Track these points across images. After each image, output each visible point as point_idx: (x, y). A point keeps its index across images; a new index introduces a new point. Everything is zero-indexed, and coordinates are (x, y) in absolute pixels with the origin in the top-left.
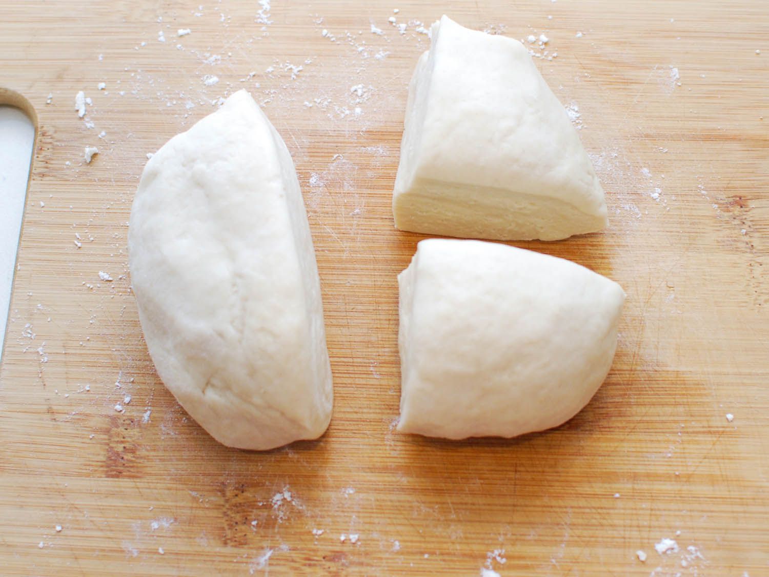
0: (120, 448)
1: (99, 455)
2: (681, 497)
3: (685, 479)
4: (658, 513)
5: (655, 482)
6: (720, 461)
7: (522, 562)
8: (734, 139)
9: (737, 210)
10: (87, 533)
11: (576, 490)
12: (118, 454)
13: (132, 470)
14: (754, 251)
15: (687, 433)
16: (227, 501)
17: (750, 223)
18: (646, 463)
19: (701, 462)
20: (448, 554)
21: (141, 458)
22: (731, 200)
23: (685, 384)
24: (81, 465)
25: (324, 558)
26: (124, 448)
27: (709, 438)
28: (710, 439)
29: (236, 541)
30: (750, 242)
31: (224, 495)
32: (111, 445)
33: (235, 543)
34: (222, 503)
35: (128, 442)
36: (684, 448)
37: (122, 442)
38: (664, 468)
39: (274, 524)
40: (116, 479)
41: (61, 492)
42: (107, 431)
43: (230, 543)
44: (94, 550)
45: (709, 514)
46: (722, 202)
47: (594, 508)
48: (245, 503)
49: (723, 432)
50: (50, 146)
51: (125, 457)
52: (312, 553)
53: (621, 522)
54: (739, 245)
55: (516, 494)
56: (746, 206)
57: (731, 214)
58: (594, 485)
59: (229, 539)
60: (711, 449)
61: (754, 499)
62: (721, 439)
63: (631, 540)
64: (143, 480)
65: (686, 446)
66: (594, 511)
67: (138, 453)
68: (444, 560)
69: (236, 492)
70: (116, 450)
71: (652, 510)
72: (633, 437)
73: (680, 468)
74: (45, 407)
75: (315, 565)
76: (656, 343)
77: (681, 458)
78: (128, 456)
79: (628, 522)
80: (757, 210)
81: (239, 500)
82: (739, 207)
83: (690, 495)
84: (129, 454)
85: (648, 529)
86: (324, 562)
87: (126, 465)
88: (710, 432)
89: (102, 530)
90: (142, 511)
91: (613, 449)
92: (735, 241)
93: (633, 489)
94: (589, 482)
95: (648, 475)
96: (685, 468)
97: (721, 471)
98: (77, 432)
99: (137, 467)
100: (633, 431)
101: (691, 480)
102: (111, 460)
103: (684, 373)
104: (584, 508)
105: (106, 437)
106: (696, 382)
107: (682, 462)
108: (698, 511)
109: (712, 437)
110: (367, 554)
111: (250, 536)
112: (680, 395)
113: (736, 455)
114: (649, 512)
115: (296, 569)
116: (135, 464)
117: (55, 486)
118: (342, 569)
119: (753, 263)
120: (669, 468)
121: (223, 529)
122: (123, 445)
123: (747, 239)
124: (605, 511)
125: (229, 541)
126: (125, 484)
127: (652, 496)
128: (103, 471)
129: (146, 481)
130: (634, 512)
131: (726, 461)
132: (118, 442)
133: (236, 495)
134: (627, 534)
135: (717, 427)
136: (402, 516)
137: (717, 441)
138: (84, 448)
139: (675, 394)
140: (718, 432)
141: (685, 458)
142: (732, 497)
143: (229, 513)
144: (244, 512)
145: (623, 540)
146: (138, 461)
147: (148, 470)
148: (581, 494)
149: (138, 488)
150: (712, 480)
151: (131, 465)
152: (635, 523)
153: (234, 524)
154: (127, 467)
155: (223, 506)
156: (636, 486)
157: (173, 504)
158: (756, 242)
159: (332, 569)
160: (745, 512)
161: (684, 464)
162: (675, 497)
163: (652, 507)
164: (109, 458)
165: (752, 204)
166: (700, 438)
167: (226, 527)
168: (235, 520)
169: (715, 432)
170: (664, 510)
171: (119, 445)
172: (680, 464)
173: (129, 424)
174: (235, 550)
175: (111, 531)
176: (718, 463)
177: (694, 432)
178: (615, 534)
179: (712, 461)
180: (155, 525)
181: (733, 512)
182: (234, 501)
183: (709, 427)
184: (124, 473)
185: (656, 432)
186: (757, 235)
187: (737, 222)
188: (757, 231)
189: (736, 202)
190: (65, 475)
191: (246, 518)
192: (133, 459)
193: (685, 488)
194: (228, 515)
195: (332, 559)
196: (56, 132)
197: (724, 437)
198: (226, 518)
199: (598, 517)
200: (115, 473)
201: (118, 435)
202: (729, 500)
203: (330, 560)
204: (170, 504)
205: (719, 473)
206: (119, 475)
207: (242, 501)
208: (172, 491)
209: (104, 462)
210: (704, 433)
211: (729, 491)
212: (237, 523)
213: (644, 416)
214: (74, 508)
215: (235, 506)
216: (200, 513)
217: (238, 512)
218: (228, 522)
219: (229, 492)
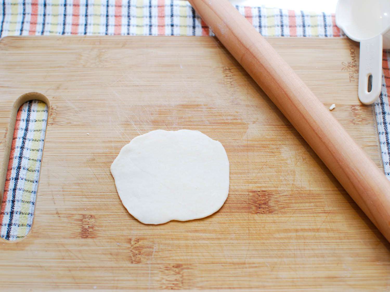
0: (87, 227)
1: (78, 230)
2: (316, 237)
3: (316, 231)
4: (307, 244)
5: (305, 232)
7: (254, 265)
10: (74, 261)
11: (273, 236)
12: (86, 229)
13: (92, 235)
15: (316, 213)
16: (132, 246)
18: (301, 225)
19: (322, 224)
20: (224, 263)
21: (96, 230)
23: (313, 195)
24: (71, 234)
25: (173, 267)
26: (89, 227)
27: (324, 215)
29: (136, 261)
31: (131, 244)
32: (83, 226)
33: (136, 262)
34: (130, 247)
35: (90, 224)
36: (315, 219)
37: (88, 224)
38: (308, 227)
39: (152, 254)
40: (86, 239)
41: (63, 245)
42: (81, 220)
43: (134, 262)
45: (328, 243)
48: (139, 246)
49: (330, 212)
50: (55, 113)
51: (89, 230)
52: (168, 265)
53: (293, 248)
55: (250, 239)
58: (280, 234)
59: (133, 261)
60: (325, 219)
61: (344, 237)
62: (329, 215)
63: (297, 255)
64: (97, 239)
65: (316, 218)
66: (281, 244)
67: (94, 228)
68: (223, 266)
69: (136, 242)
70: (85, 227)
71: (304, 243)
72: (295, 215)
74: (55, 212)
75: (170, 270)
76: (301, 180)
77: (314, 222)
78: (90, 230)
79: (295, 248)
81: (137, 245)
83: (319, 237)
84: (90, 229)
85: (304, 250)
87: (90, 233)
88: (325, 212)
89: (80, 259)
90: (97, 251)
91: (287, 220)
95: (302, 230)
96: (316, 226)
98: (69, 221)
100: (295, 213)
101: (319, 231)
103: (312, 190)
104: (277, 243)
105: (81, 223)
106: (318, 194)
108: (323, 242)
110: (190, 264)
111: (142, 259)
112: (312, 199)
113: (336, 221)
114: (303, 244)
115: (162, 271)
116: (93, 233)
117: (61, 243)
118: (181, 271)
120: (310, 226)
122: (88, 226)
124: (286, 244)
125: (133, 262)
126: (89, 241)
127: (304, 238)
128: (80, 236)
129: (98, 239)
130: (298, 244)
131: (332, 223)
132: (86, 224)
134: (295, 252)
136: (204, 249)
137: (328, 215)
138: (72, 227)
139: (310, 199)
141: (316, 222)
142: (336, 236)
143: (133, 250)
144: (139, 250)
145: (294, 255)
146: (95, 231)
147: (99, 235)
148: (276, 238)
149: (95, 242)
150: (327, 230)
151: (92, 233)
152: (298, 248)
153: (135, 255)
154: (90, 234)
155: (130, 248)
156: (297, 234)
157: (110, 248)
159: (176, 271)
160: (341, 242)
162: (313, 237)
164: (82, 231)
167: (132, 256)
170: (310, 243)
172: (314, 225)
173: (90, 217)
174: (136, 265)
175: (85, 259)
176: (329, 224)
177: (318, 213)
178: (291, 253)
179: (326, 223)
181: (336, 242)
182: (135, 246)
183: (324, 210)
184: (89, 237)
185: (303, 213)
190: (65, 238)
191: (140, 252)
192: (92, 231)
193: (317, 234)
195: (177, 267)
196: (57, 108)
197: (330, 214)
198: (132, 252)
199: (283, 246)
200: (85, 236)
201: (86, 221)
202: (335, 238)
204: (108, 248)
205: (329, 228)
206: (87, 237)
208: (109, 243)
209: (80, 232)
210: (322, 213)
211: (334, 234)
212: (136, 254)
213: (298, 207)
214: (68, 251)
215: (135, 248)
216: (121, 251)
217: (137, 250)
218: (133, 254)
219: (133, 242)
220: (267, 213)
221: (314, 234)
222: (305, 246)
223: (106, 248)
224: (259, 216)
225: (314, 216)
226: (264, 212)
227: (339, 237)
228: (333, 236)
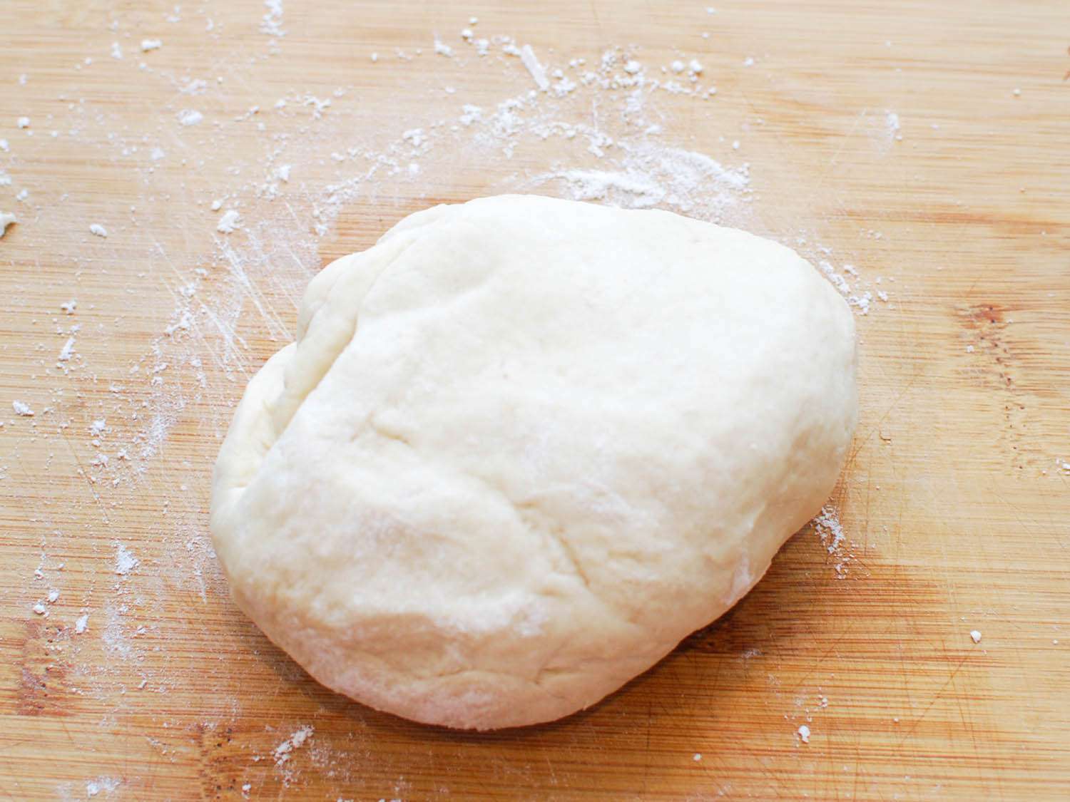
0: (40, 670)
1: (7, 679)
2: (901, 755)
3: (907, 729)
4: (867, 779)
5: (862, 733)
6: (961, 701)
8: (982, 220)
9: (986, 326)
11: (742, 743)
12: (37, 679)
13: (58, 703)
14: (1012, 387)
15: (912, 658)
16: (205, 753)
17: (1006, 346)
18: (849, 703)
19: (932, 703)
21: (72, 685)
22: (977, 311)
23: (907, 585)
26: (47, 669)
27: (944, 667)
28: (946, 668)
30: (1006, 374)
31: (200, 745)
32: (27, 665)
34: (197, 756)
35: (52, 661)
36: (906, 682)
37: (45, 661)
38: (877, 711)
39: (278, 790)
40: (35, 718)
42: (21, 644)
45: (946, 782)
46: (962, 313)
47: (770, 771)
48: (232, 757)
49: (966, 658)
51: (48, 684)
53: (811, 793)
54: (990, 378)
55: (650, 748)
56: (1000, 320)
57: (977, 331)
58: (769, 736)
60: (947, 684)
61: (1012, 759)
62: (962, 668)
64: (75, 719)
65: (909, 678)
66: (768, 775)
67: (67, 677)
69: (220, 740)
70: (33, 672)
71: (857, 774)
72: (829, 664)
73: (901, 712)
76: (864, 523)
77: (901, 696)
78: (53, 683)
80: (1015, 326)
81: (223, 752)
82: (989, 321)
83: (915, 753)
84: (55, 680)
87: (49, 696)
88: (946, 658)
89: (10, 796)
90: (72, 767)
91: (798, 682)
92: (983, 372)
93: (829, 742)
94: (763, 731)
95: (851, 722)
96: (908, 712)
97: (963, 717)
99: (66, 700)
100: (829, 655)
101: (917, 729)
102: (26, 688)
103: (905, 568)
104: (754, 770)
105: (18, 652)
106: (926, 583)
107: (903, 702)
108: (929, 777)
109: (948, 665)
112: (899, 601)
113: (986, 693)
114: (853, 778)
116: (64, 695)
119: (1010, 405)
120: (883, 711)
121: (197, 795)
122: (45, 666)
123: (1000, 369)
124: (785, 776)
126: (47, 725)
127: (858, 754)
128: (13, 705)
129: (79, 721)
130: (831, 777)
131: (971, 702)
132: (36, 661)
133: (219, 745)
135: (957, 650)
136: (475, 781)
137: (958, 671)
139: (893, 601)
140: (958, 658)
141: (907, 696)
142: (980, 756)
143: (208, 771)
144: (230, 770)
146: (68, 690)
147: (84, 704)
148: (749, 750)
149: (67, 731)
150: (949, 730)
151: (57, 695)
153: (215, 789)
154: (51, 699)
155: (199, 760)
156: (833, 739)
157: (122, 757)
158: (1015, 374)
160: (999, 780)
161: (907, 706)
162: (893, 755)
163: (859, 771)
164: (23, 685)
165: (1009, 317)
166: (931, 666)
167: (203, 794)
168: (219, 783)
169: (954, 658)
170: (877, 775)
171: (39, 665)
172: (901, 705)
173: (56, 634)
176: (959, 704)
177: (921, 658)
179: (948, 701)
180: (93, 789)
181: (981, 779)
182: (214, 754)
183: (945, 650)
184: (46, 709)
185: (864, 658)
186: (1016, 363)
187: (985, 343)
188: (1015, 357)
189: (985, 315)
191: (234, 781)
192: (60, 687)
193: (908, 742)
194: (205, 776)
197: (967, 666)
198: (203, 780)
199: (775, 784)
200: (31, 707)
201: (38, 650)
202: (975, 761)
204: (115, 756)
205: (959, 720)
206: (37, 711)
207: (227, 754)
208: (120, 737)
209: (16, 691)
210: (937, 659)
211: (975, 747)
212: (219, 787)
213: (846, 632)
215: (217, 760)
216: (163, 771)
217: (222, 771)
218: (206, 786)
219: (208, 742)
220: (725, 650)
221: (899, 741)
222: (860, 787)
223: (106, 755)
224: (693, 659)
225: (904, 672)
226: (711, 644)
227: (994, 759)
228: (971, 752)
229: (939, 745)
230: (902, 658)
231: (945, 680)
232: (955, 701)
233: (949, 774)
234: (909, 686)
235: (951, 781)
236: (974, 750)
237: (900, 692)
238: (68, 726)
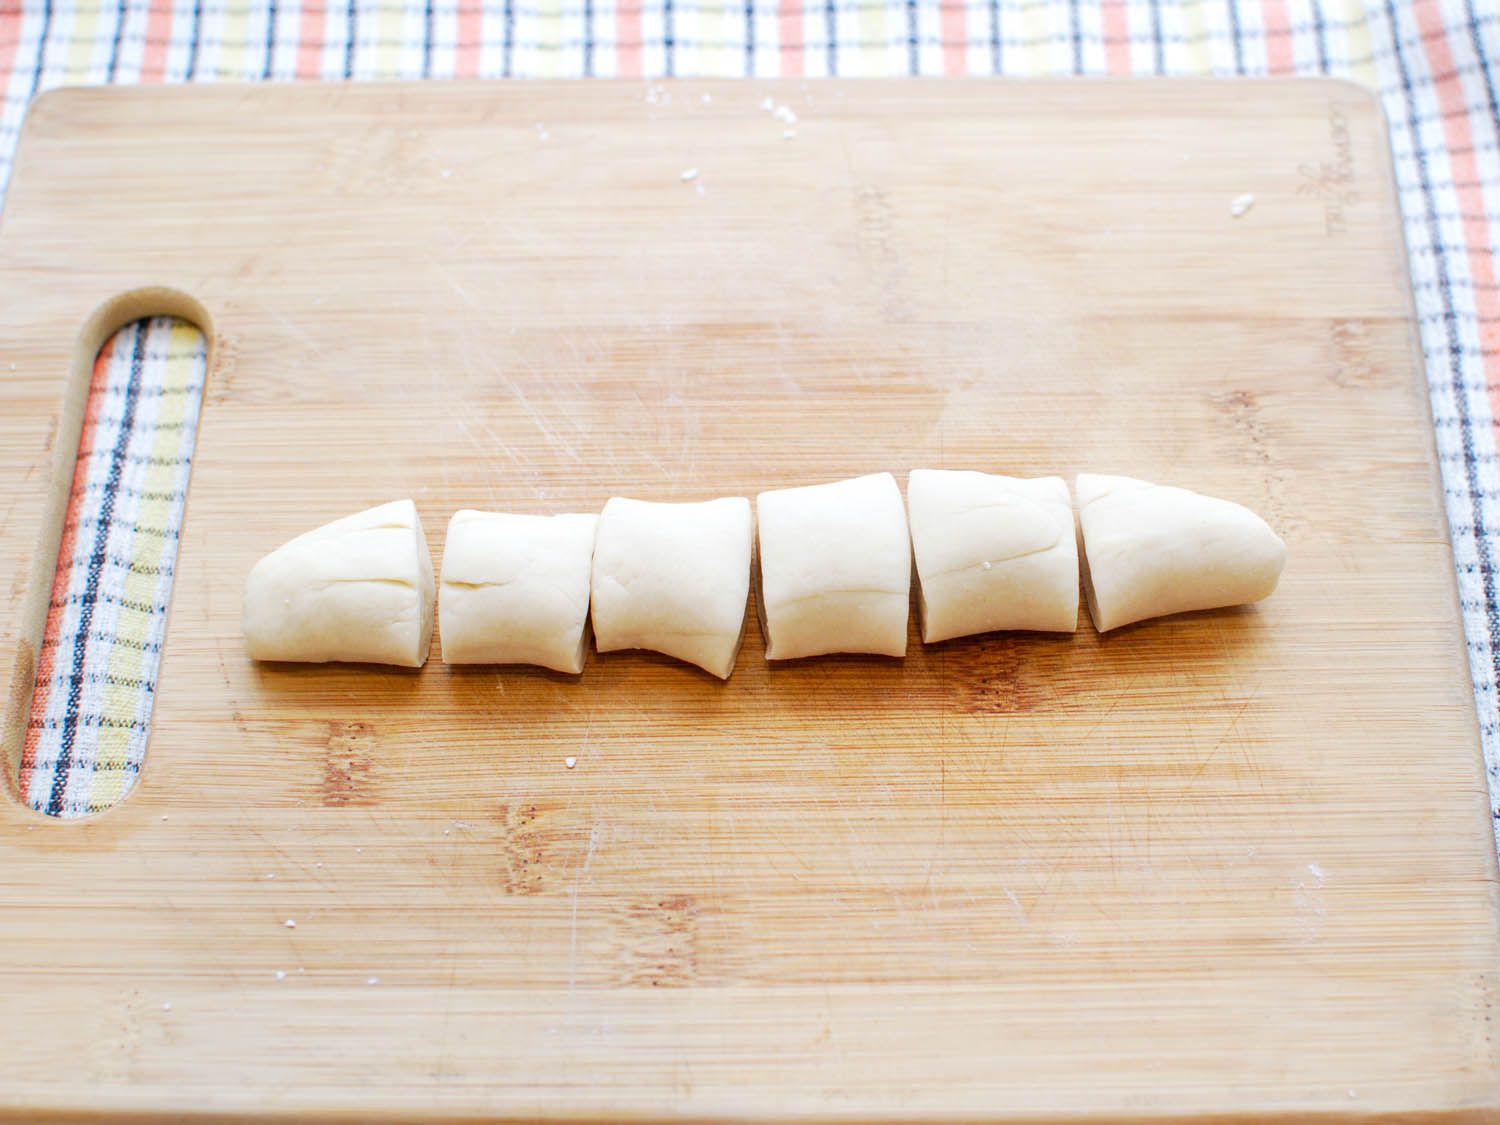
0: (344, 765)
1: (312, 775)
2: (1191, 796)
3: (1194, 772)
4: (1159, 819)
5: (1151, 778)
6: (1244, 744)
7: (962, 897)
8: (1230, 318)
9: (1241, 410)
10: (297, 886)
11: (1035, 793)
12: (341, 773)
13: (363, 794)
14: (1271, 462)
15: (1194, 708)
16: (510, 831)
17: (1261, 427)
18: (1136, 752)
19: (1216, 748)
20: (848, 891)
21: (377, 777)
22: (1230, 397)
24: (286, 790)
25: (661, 905)
26: (351, 764)
27: (1225, 714)
28: (1228, 716)
29: (525, 887)
30: (1264, 451)
31: (505, 824)
32: (331, 761)
33: (525, 890)
34: (502, 834)
35: (357, 755)
36: (1190, 730)
37: (348, 756)
38: (1164, 757)
39: (583, 861)
40: (340, 809)
41: (256, 831)
42: (325, 742)
43: (517, 891)
44: (307, 910)
45: (1236, 818)
46: (1217, 400)
47: (1064, 817)
48: (537, 833)
49: (1246, 705)
50: (232, 360)
51: (353, 777)
52: (641, 899)
53: (1106, 835)
54: (1248, 455)
55: (946, 802)
56: (1253, 404)
57: (1231, 415)
58: (1060, 785)
59: (514, 885)
60: (1229, 730)
61: (1298, 794)
62: (1243, 715)
63: (1123, 860)
64: (380, 808)
65: (1192, 726)
66: (1063, 821)
67: (371, 770)
68: (843, 900)
69: (524, 818)
70: (338, 767)
72: (1114, 718)
73: (1188, 757)
74: (229, 713)
75: (647, 915)
77: (1187, 743)
78: (358, 776)
79: (1115, 835)
80: (1268, 409)
81: (529, 828)
82: (1243, 406)
83: (1205, 794)
84: (357, 772)
85: (1146, 843)
86: (661, 911)
87: (355, 788)
88: (1226, 706)
89: (319, 881)
90: (380, 851)
91: (1085, 735)
92: (1240, 450)
93: (1120, 788)
94: (1054, 781)
95: (1140, 769)
96: (1194, 757)
97: (1247, 759)
98: (279, 745)
99: (371, 790)
100: (1113, 709)
101: (1204, 772)
102: (332, 782)
104: (1048, 817)
105: (323, 750)
106: (1202, 640)
107: (1189, 748)
108: (1220, 815)
109: (1229, 713)
110: (725, 896)
111: (546, 879)
113: (1267, 736)
114: (1146, 819)
115: (619, 922)
116: (369, 786)
117: (248, 823)
118: (689, 920)
119: (1270, 478)
120: (1169, 757)
121: (504, 870)
122: (349, 761)
123: (1257, 447)
124: (1078, 821)
125: (514, 888)
126: (353, 814)
127: (1148, 797)
128: (319, 798)
129: (385, 809)
130: (1124, 819)
131: (1253, 744)
132: (341, 756)
133: (524, 823)
134: (1116, 851)
135: (1238, 699)
136: (776, 841)
137: (1239, 717)
138: (289, 767)
140: (1239, 705)
141: (1192, 743)
142: (1267, 793)
143: (514, 847)
144: (537, 845)
145: (1109, 859)
146: (373, 781)
147: (389, 794)
148: (1042, 799)
149: (373, 819)
150: (1236, 771)
151: (362, 787)
152: (1126, 835)
153: (522, 864)
154: (356, 790)
155: (504, 838)
156: (1124, 785)
157: (428, 839)
158: (1271, 451)
159: (672, 920)
160: (1287, 813)
161: (1192, 751)
162: (1183, 797)
163: (1151, 813)
164: (328, 780)
165: (1261, 401)
166: (1214, 714)
167: (510, 869)
168: (523, 858)
169: (1234, 706)
170: (1169, 815)
171: (343, 760)
172: (1187, 751)
173: (358, 731)
174: (524, 900)
175: (335, 881)
176: (1242, 747)
177: (1203, 708)
178: (1098, 851)
179: (1232, 745)
181: (1269, 814)
182: (519, 831)
183: (1225, 699)
184: (352, 800)
185: (1147, 710)
186: (1272, 441)
187: (1242, 426)
188: (1270, 436)
189: (1238, 400)
190: (262, 806)
191: (540, 855)
192: (365, 779)
193: (1195, 783)
194: (512, 852)
195: (674, 906)
196: (240, 341)
197: (1248, 712)
198: (509, 855)
199: (1069, 829)
200: (337, 799)
201: (341, 746)
202: (1263, 797)
203: (671, 908)
204: (421, 839)
205: (1244, 761)
206: (344, 802)
207: (532, 831)
208: (424, 822)
209: (321, 785)
210: (1218, 707)
211: (1262, 785)
212: (525, 862)
213: (1128, 688)
214: (273, 852)
215: (522, 837)
216: (469, 850)
217: (527, 846)
218: (512, 861)
219: (513, 819)
220: (1012, 710)
221: (1187, 783)
222: (1153, 827)
223: (413, 839)
224: (981, 720)
225: (1187, 721)
226: (999, 705)
227: (1281, 795)
228: (1258, 790)
229: (1227, 785)
230: (1184, 709)
231: (1227, 726)
232: (1239, 744)
233: (1239, 811)
234: (1193, 733)
235: (1241, 818)
236: (1260, 788)
237: (1184, 740)
238: (376, 815)
